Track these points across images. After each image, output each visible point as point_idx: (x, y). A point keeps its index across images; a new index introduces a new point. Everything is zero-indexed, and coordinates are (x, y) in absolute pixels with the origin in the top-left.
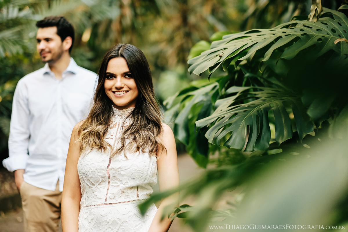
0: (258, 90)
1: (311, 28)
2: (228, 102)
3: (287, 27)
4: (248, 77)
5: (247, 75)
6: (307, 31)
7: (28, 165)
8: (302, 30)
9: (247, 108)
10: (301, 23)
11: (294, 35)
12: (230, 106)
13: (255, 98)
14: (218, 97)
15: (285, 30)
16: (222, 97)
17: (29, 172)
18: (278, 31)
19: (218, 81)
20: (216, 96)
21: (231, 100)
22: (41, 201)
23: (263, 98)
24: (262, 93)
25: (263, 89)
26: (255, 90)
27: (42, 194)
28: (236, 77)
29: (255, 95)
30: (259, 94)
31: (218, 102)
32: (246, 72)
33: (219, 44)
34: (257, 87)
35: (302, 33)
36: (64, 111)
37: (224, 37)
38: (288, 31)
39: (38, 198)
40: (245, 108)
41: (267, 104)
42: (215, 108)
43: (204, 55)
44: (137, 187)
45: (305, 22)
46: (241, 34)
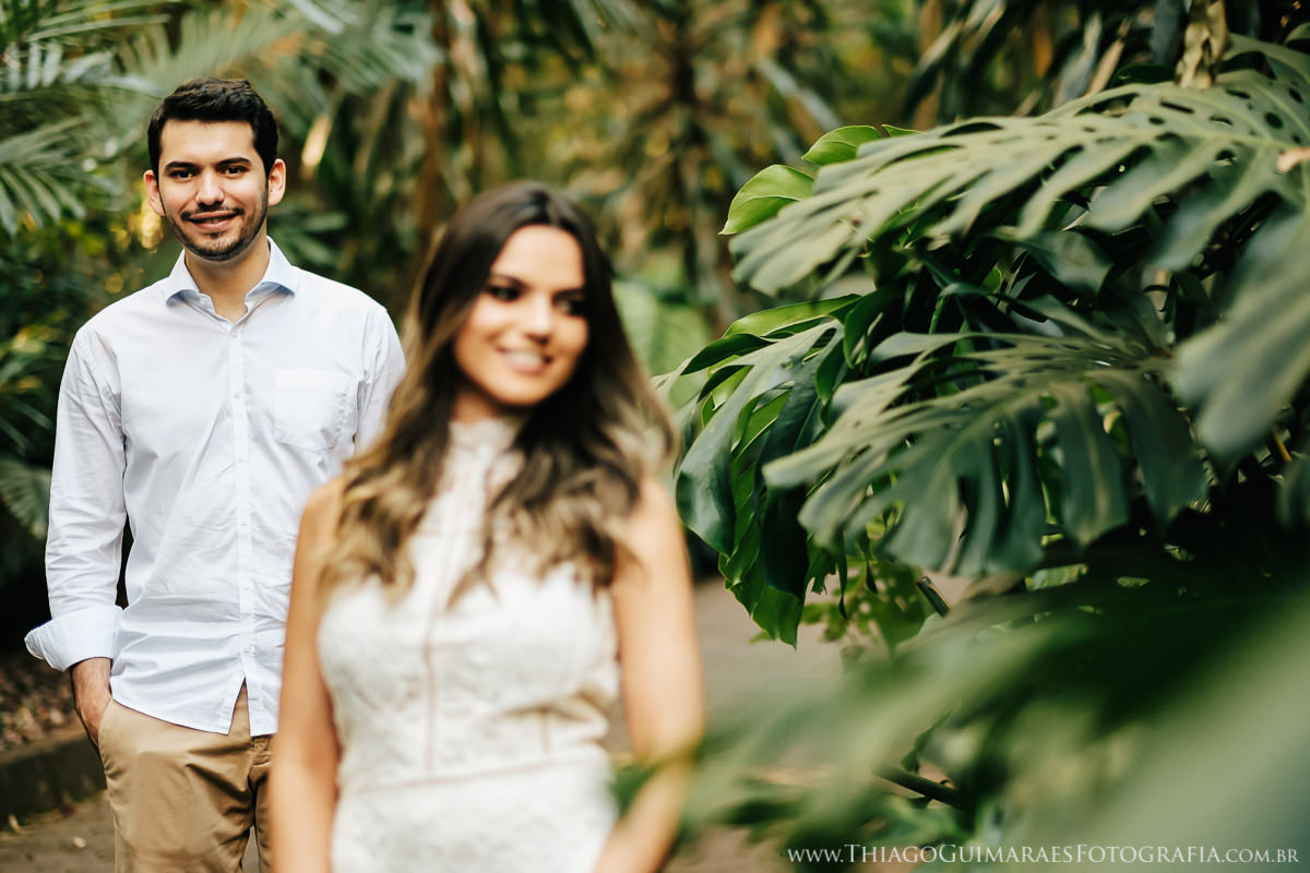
0: (993, 343)
1: (1188, 111)
2: (880, 392)
3: (1099, 108)
4: (951, 298)
5: (951, 288)
6: (1176, 122)
7: (125, 638)
8: (1156, 121)
9: (955, 412)
10: (1149, 96)
11: (1127, 138)
12: (890, 407)
13: (982, 378)
14: (842, 374)
15: (1091, 119)
16: (859, 373)
17: (128, 664)
18: (1066, 124)
19: (839, 315)
20: (836, 370)
21: (892, 384)
22: (182, 773)
23: (1015, 375)
24: (1009, 357)
25: (1012, 342)
26: (981, 344)
27: (180, 748)
28: (908, 296)
29: (982, 362)
30: (997, 359)
31: (844, 392)
32: (945, 279)
33: (846, 175)
34: (986, 333)
35: (1159, 130)
36: (259, 439)
37: (862, 148)
38: (1103, 123)
39: (169, 764)
40: (945, 412)
41: (1029, 399)
42: (831, 416)
43: (791, 219)
44: (544, 710)
45: (1165, 90)
46: (927, 137)
